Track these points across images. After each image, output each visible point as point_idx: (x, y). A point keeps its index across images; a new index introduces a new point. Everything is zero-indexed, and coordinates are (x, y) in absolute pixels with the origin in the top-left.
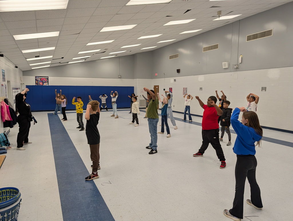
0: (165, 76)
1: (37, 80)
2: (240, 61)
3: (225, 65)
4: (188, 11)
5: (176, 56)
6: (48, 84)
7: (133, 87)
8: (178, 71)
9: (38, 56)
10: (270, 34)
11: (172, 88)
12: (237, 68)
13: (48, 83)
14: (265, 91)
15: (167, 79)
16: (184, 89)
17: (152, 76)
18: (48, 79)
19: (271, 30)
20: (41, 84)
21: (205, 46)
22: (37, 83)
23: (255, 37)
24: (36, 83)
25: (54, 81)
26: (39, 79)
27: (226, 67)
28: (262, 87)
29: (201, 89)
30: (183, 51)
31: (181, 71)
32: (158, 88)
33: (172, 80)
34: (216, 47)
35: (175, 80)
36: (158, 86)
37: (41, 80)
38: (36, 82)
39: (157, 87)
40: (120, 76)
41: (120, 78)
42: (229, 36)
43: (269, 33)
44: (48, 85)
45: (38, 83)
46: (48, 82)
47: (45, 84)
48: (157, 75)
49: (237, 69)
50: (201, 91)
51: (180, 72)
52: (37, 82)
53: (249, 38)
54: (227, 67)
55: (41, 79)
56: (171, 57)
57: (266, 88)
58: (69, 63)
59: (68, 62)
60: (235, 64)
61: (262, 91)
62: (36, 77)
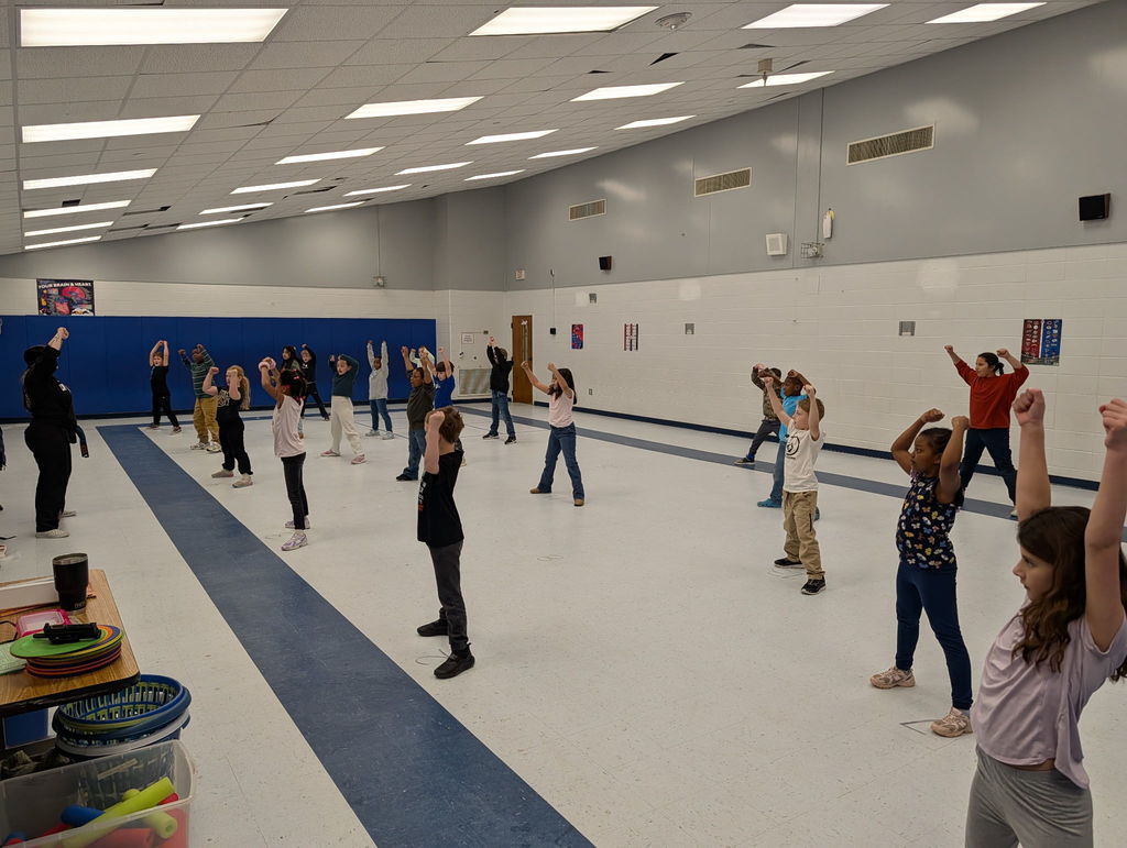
0: (553, 280)
1: (48, 295)
2: (827, 234)
3: (774, 243)
4: (666, 56)
5: (597, 208)
6: (93, 311)
7: (433, 322)
8: (605, 263)
9: (75, 203)
10: (927, 144)
11: (581, 327)
12: (817, 256)
13: (90, 307)
14: (913, 335)
15: (561, 293)
16: (628, 331)
17: (503, 278)
18: (91, 289)
19: (929, 130)
20: (63, 308)
21: (703, 174)
22: (47, 307)
23: (876, 149)
24: (40, 307)
25: (116, 298)
26: (55, 292)
27: (778, 249)
28: (901, 323)
29: (689, 328)
30: (618, 189)
31: (615, 263)
32: (530, 324)
33: (581, 296)
34: (741, 179)
35: (593, 297)
36: (529, 318)
37: (60, 293)
38: (40, 303)
39: (525, 323)
40: (380, 281)
41: (383, 286)
42: (787, 143)
43: (920, 138)
44: (92, 314)
45: (52, 306)
46: (92, 302)
47: (79, 311)
48: (523, 277)
49: (817, 258)
50: (689, 335)
51: (610, 268)
52: (44, 303)
53: (857, 153)
54: (781, 253)
55: (60, 289)
56: (577, 213)
57: (913, 324)
58: (181, 227)
59: (178, 225)
60: (810, 241)
61: (901, 334)
62: (38, 284)
